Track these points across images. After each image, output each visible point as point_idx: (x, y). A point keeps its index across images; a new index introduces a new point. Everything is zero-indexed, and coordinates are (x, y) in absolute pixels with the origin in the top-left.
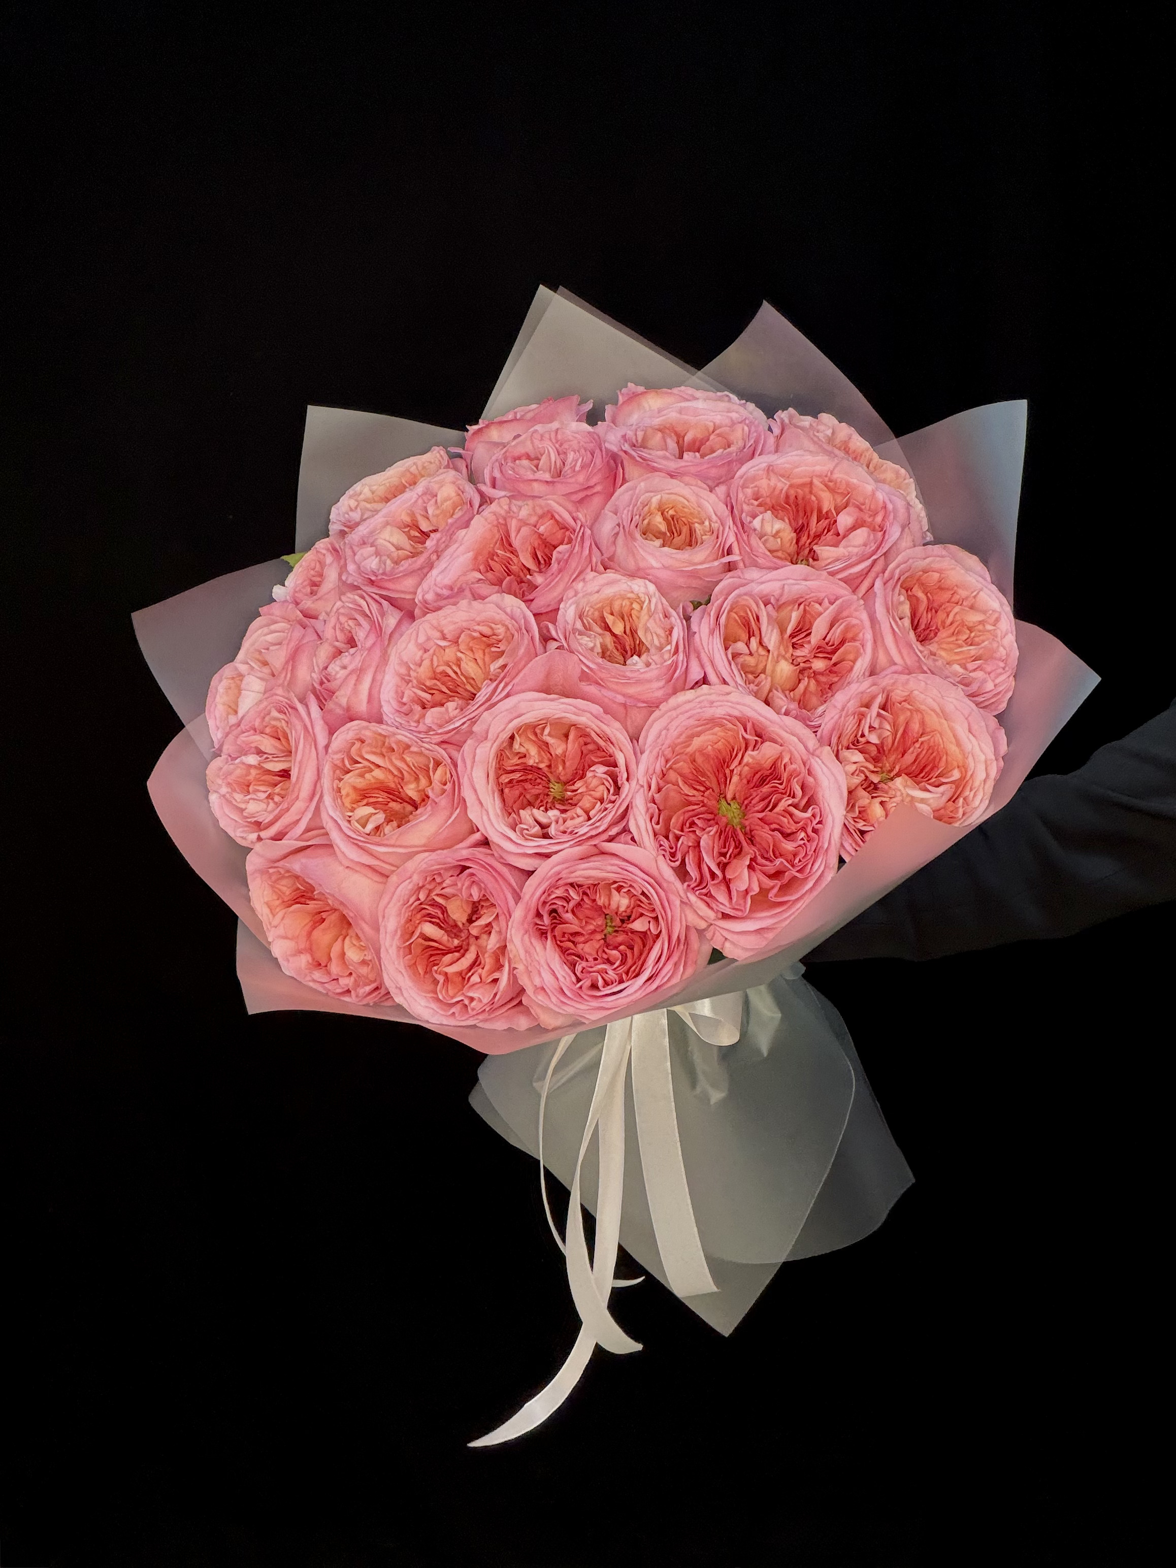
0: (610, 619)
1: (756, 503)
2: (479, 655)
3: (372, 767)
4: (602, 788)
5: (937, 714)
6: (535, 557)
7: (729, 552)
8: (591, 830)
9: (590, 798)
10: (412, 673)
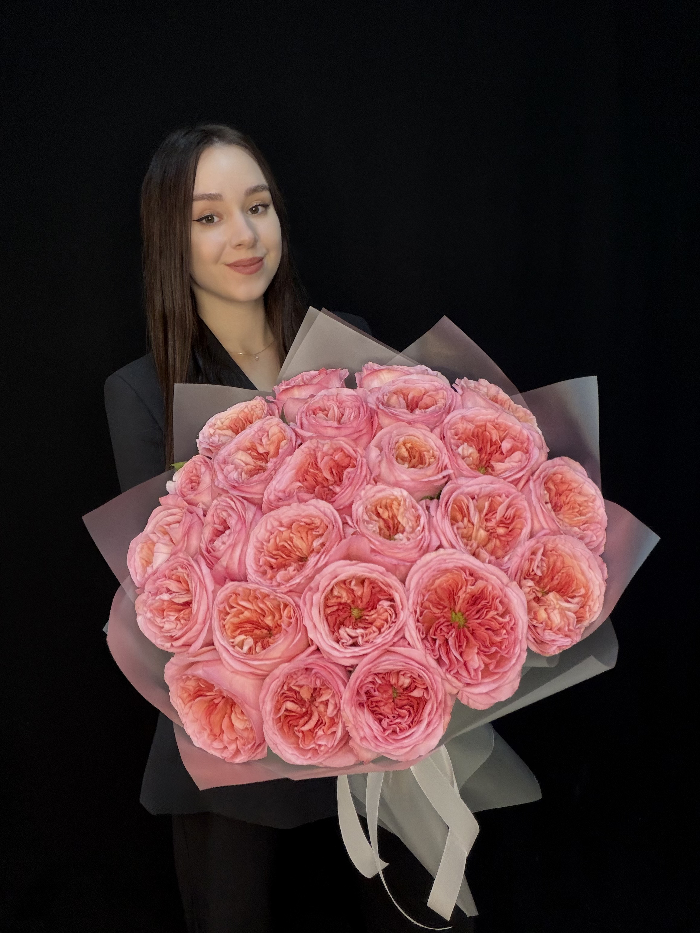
0: (380, 511)
1: (457, 437)
2: (304, 535)
3: (243, 610)
4: (386, 614)
5: (571, 557)
6: (331, 472)
7: (446, 468)
8: (383, 640)
9: (379, 620)
10: (265, 547)
